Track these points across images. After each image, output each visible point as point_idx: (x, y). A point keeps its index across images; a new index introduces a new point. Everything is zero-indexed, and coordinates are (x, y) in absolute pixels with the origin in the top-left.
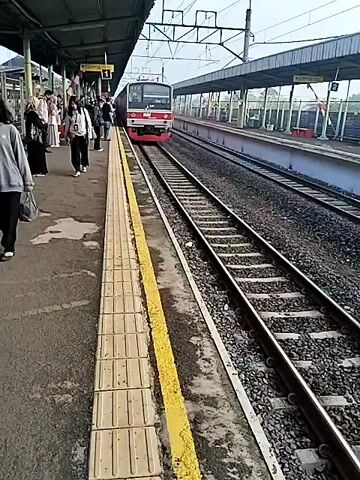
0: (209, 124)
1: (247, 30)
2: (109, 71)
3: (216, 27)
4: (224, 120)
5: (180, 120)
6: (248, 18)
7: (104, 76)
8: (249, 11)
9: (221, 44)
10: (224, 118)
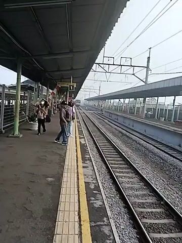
0: (124, 115)
1: (147, 67)
2: (73, 86)
3: (131, 66)
4: (132, 113)
5: (108, 112)
6: (148, 61)
7: (70, 89)
8: (149, 58)
9: (134, 74)
10: (132, 112)
